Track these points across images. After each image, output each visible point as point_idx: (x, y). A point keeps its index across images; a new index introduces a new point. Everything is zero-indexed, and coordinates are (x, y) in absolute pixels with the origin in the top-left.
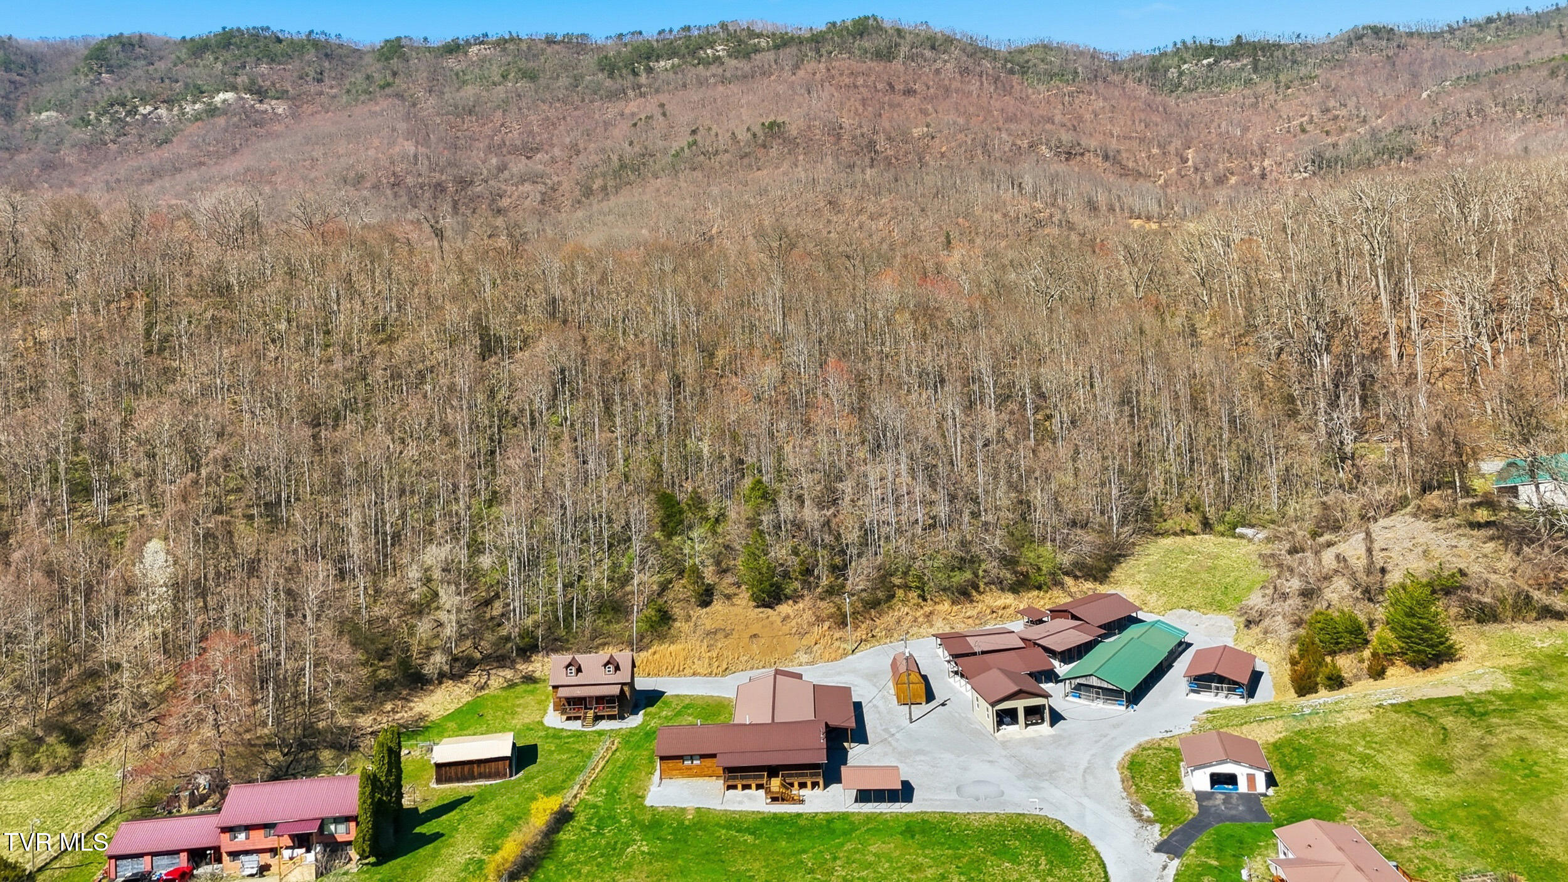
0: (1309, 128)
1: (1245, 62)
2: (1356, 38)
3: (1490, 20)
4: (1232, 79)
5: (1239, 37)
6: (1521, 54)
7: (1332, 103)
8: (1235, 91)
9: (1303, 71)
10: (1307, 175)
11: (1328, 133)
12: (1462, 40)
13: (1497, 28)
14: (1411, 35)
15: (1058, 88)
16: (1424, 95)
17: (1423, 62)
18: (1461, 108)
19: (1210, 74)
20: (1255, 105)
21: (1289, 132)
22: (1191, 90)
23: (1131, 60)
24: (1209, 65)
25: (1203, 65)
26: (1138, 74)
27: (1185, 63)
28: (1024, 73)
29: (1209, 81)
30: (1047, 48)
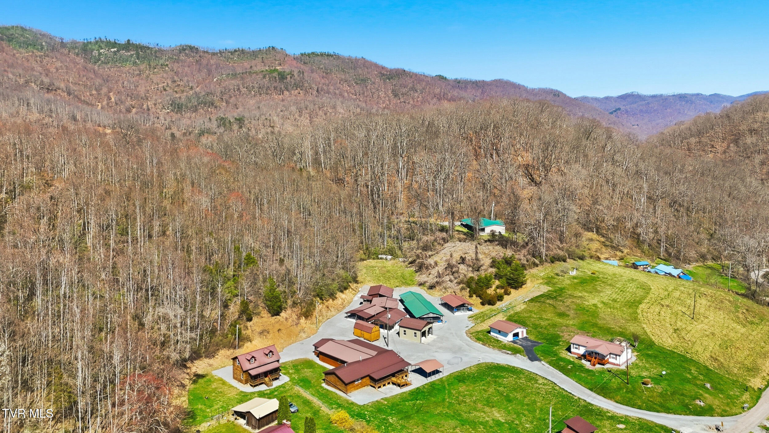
0: (167, 89)
1: (132, 53)
2: (183, 49)
3: (235, 51)
4: (127, 61)
5: (129, 40)
6: (249, 67)
7: (176, 78)
8: (128, 67)
9: (161, 62)
10: (169, 111)
11: (176, 92)
12: (225, 58)
13: (238, 55)
14: (204, 52)
15: (33, 52)
16: (215, 80)
17: (212, 65)
18: (232, 87)
19: (115, 57)
20: (139, 75)
21: (158, 90)
22: (106, 63)
23: (72, 43)
24: (115, 52)
25: (111, 52)
26: (77, 51)
27: (102, 49)
28: (9, 41)
29: (115, 60)
30: (23, 29)
